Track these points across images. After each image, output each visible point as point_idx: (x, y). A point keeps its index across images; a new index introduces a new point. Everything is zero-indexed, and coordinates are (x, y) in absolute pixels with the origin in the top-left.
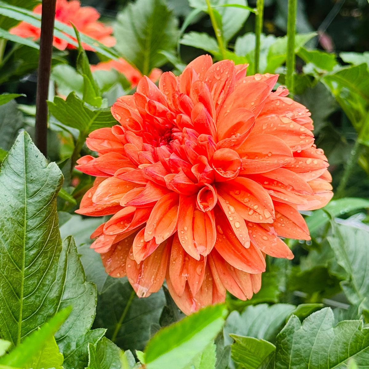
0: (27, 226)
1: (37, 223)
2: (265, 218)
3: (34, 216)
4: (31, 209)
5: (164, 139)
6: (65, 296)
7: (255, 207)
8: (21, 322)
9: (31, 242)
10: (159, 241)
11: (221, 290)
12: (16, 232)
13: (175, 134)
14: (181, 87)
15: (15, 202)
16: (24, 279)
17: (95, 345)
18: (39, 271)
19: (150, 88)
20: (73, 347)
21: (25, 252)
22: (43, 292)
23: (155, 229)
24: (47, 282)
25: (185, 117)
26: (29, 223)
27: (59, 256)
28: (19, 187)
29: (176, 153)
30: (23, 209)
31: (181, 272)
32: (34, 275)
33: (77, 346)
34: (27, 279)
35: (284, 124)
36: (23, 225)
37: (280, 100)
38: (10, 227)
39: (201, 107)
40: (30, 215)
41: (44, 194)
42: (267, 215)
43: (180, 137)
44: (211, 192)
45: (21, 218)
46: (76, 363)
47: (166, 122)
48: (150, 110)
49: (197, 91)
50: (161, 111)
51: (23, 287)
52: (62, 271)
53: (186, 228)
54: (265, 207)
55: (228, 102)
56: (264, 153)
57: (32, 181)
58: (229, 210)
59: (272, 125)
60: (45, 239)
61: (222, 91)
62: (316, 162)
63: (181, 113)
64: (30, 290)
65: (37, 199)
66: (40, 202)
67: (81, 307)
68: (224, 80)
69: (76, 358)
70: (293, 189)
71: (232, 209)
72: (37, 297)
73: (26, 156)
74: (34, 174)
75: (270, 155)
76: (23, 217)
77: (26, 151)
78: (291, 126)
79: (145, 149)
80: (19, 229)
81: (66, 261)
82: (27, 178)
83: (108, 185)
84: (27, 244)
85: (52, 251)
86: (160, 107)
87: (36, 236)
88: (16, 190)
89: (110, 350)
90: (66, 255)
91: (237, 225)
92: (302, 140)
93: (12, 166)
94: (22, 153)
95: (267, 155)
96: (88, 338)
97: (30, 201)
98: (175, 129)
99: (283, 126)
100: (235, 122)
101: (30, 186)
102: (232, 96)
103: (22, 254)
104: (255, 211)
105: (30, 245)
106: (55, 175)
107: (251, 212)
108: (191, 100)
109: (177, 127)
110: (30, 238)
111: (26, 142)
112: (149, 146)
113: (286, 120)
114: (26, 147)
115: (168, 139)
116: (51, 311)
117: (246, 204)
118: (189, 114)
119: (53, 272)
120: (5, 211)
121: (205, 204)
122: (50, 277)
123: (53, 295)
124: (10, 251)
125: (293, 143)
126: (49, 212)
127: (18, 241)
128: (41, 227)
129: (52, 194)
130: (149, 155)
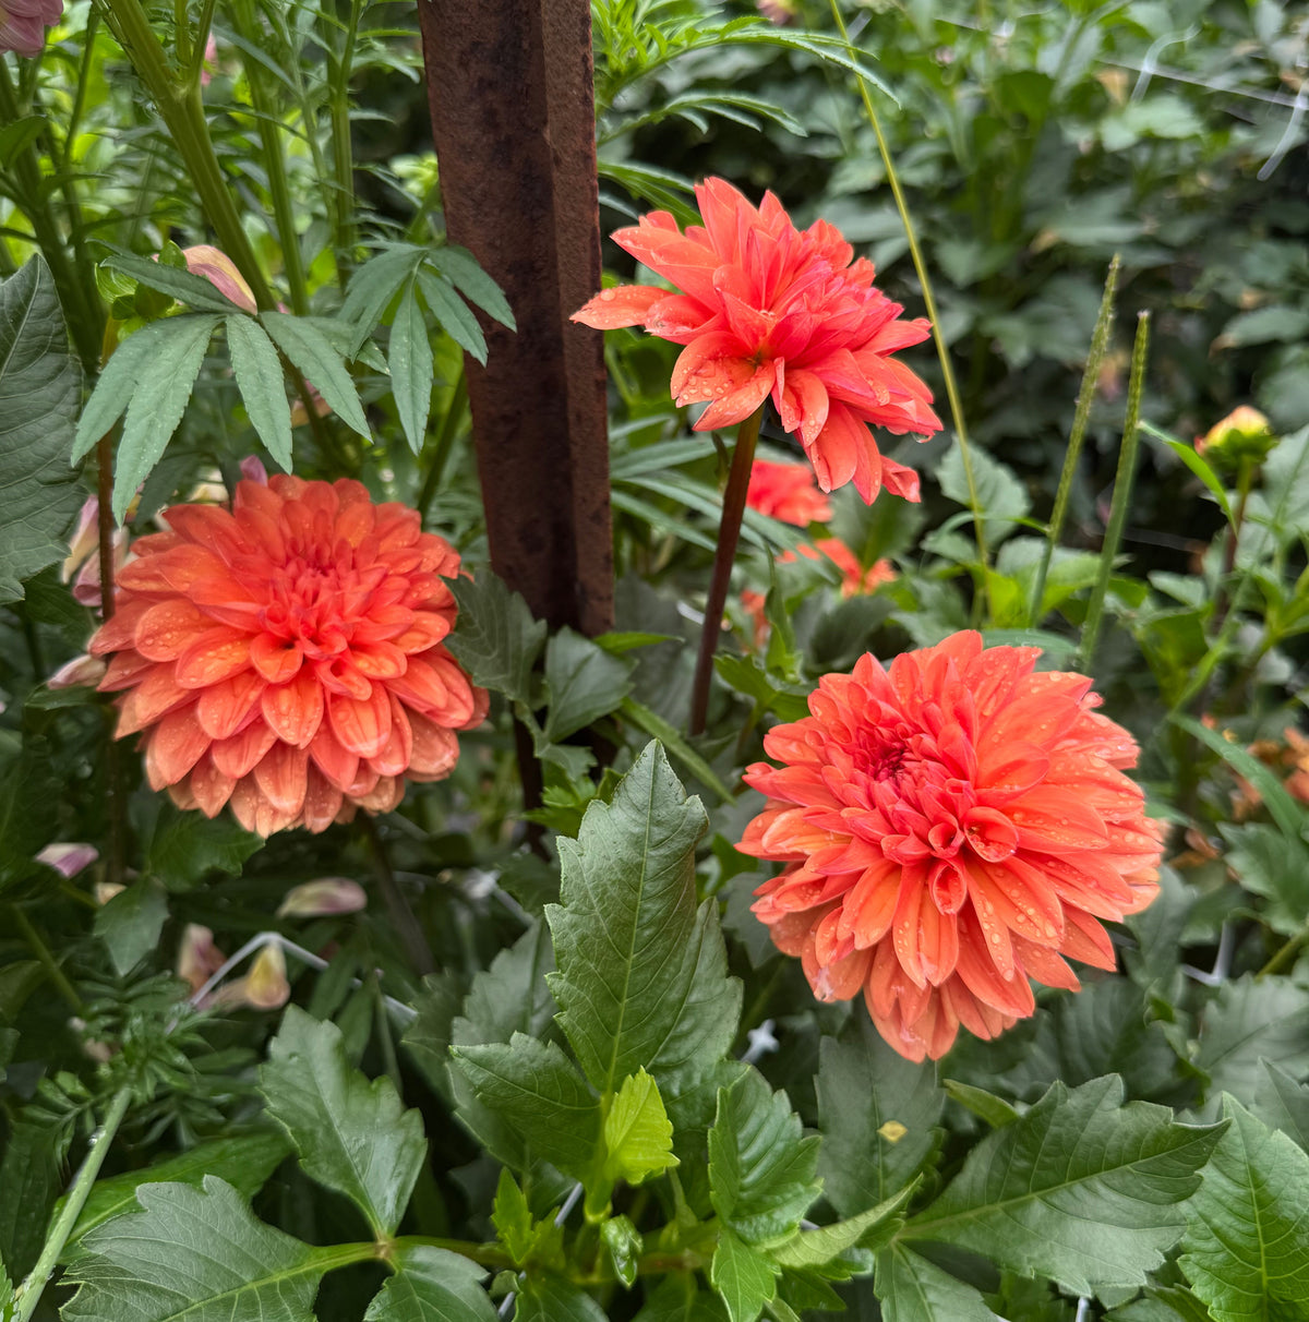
0: (644, 892)
1: (659, 888)
2: (1044, 933)
3: (656, 877)
4: (651, 866)
5: (887, 766)
6: (694, 997)
7: (1031, 911)
8: (620, 1035)
9: (647, 917)
10: (860, 944)
11: (953, 1022)
12: (624, 901)
13: (907, 764)
14: (926, 682)
15: (627, 853)
16: (630, 971)
17: (729, 1090)
18: (655, 960)
19: (874, 675)
20: (697, 1081)
21: (635, 931)
22: (659, 991)
23: (856, 920)
24: (667, 977)
25: (928, 741)
26: (647, 888)
27: (690, 934)
28: (636, 830)
29: (907, 800)
30: (639, 866)
31: (890, 984)
32: (648, 966)
33: (703, 1080)
34: (635, 973)
35: (1094, 768)
36: (637, 890)
37: (1088, 718)
38: (615, 895)
39: (956, 729)
40: (650, 874)
41: (675, 846)
42: (1051, 932)
43: (916, 772)
44: (956, 873)
45: (635, 880)
46: (698, 1108)
47: (895, 738)
48: (870, 713)
49: (953, 698)
50: (888, 717)
51: (627, 985)
52: (693, 957)
53: (907, 925)
54: (1048, 916)
55: (1002, 716)
56: (1055, 816)
57: (659, 824)
58: (985, 911)
59: (1073, 767)
60: (669, 912)
61: (991, 696)
62: (1141, 840)
63: (923, 732)
64: (638, 989)
65: (662, 851)
66: (667, 856)
67: (715, 1018)
68: (998, 676)
69: (699, 1100)
70: (1098, 887)
71: (990, 908)
72: (648, 998)
73: (654, 782)
74: (663, 812)
75: (1065, 822)
76: (639, 878)
77: (655, 774)
78: (1107, 774)
79: (853, 781)
80: (631, 897)
81: (700, 942)
82: (651, 818)
83: (789, 821)
84: (640, 918)
85: (680, 927)
86: (888, 710)
87: (654, 908)
88: (632, 834)
89: (754, 1086)
90: (702, 932)
91: (996, 939)
92: (1122, 799)
93: (631, 795)
94: (649, 776)
95: (1060, 821)
96: (721, 1073)
97: (653, 853)
98: (907, 755)
99: (1092, 771)
100: (1011, 759)
101: (655, 829)
102: (1012, 708)
103: (631, 934)
104: (1029, 919)
105: (645, 921)
106: (696, 817)
107: (1021, 918)
108: (941, 711)
109: (911, 751)
110: (646, 911)
111: (657, 758)
112: (862, 776)
113: (1099, 763)
114: (656, 767)
115: (895, 766)
116: (668, 1021)
117: (1014, 901)
118: (936, 736)
119: (677, 960)
120: (610, 869)
121: (945, 893)
122: (672, 969)
123: (674, 996)
124: (611, 932)
125: (1107, 803)
126: (681, 872)
127: (626, 916)
128: (665, 894)
129: (688, 846)
130: (859, 793)
